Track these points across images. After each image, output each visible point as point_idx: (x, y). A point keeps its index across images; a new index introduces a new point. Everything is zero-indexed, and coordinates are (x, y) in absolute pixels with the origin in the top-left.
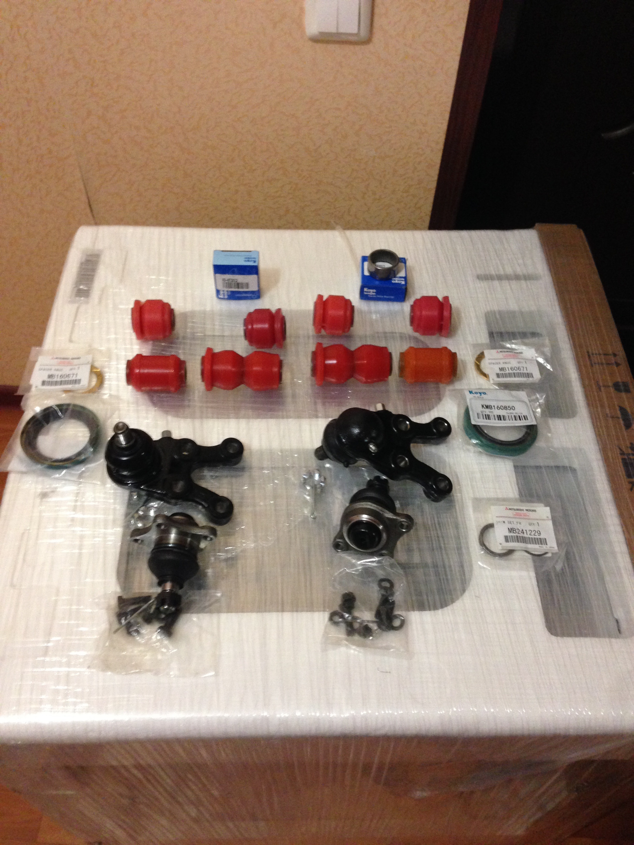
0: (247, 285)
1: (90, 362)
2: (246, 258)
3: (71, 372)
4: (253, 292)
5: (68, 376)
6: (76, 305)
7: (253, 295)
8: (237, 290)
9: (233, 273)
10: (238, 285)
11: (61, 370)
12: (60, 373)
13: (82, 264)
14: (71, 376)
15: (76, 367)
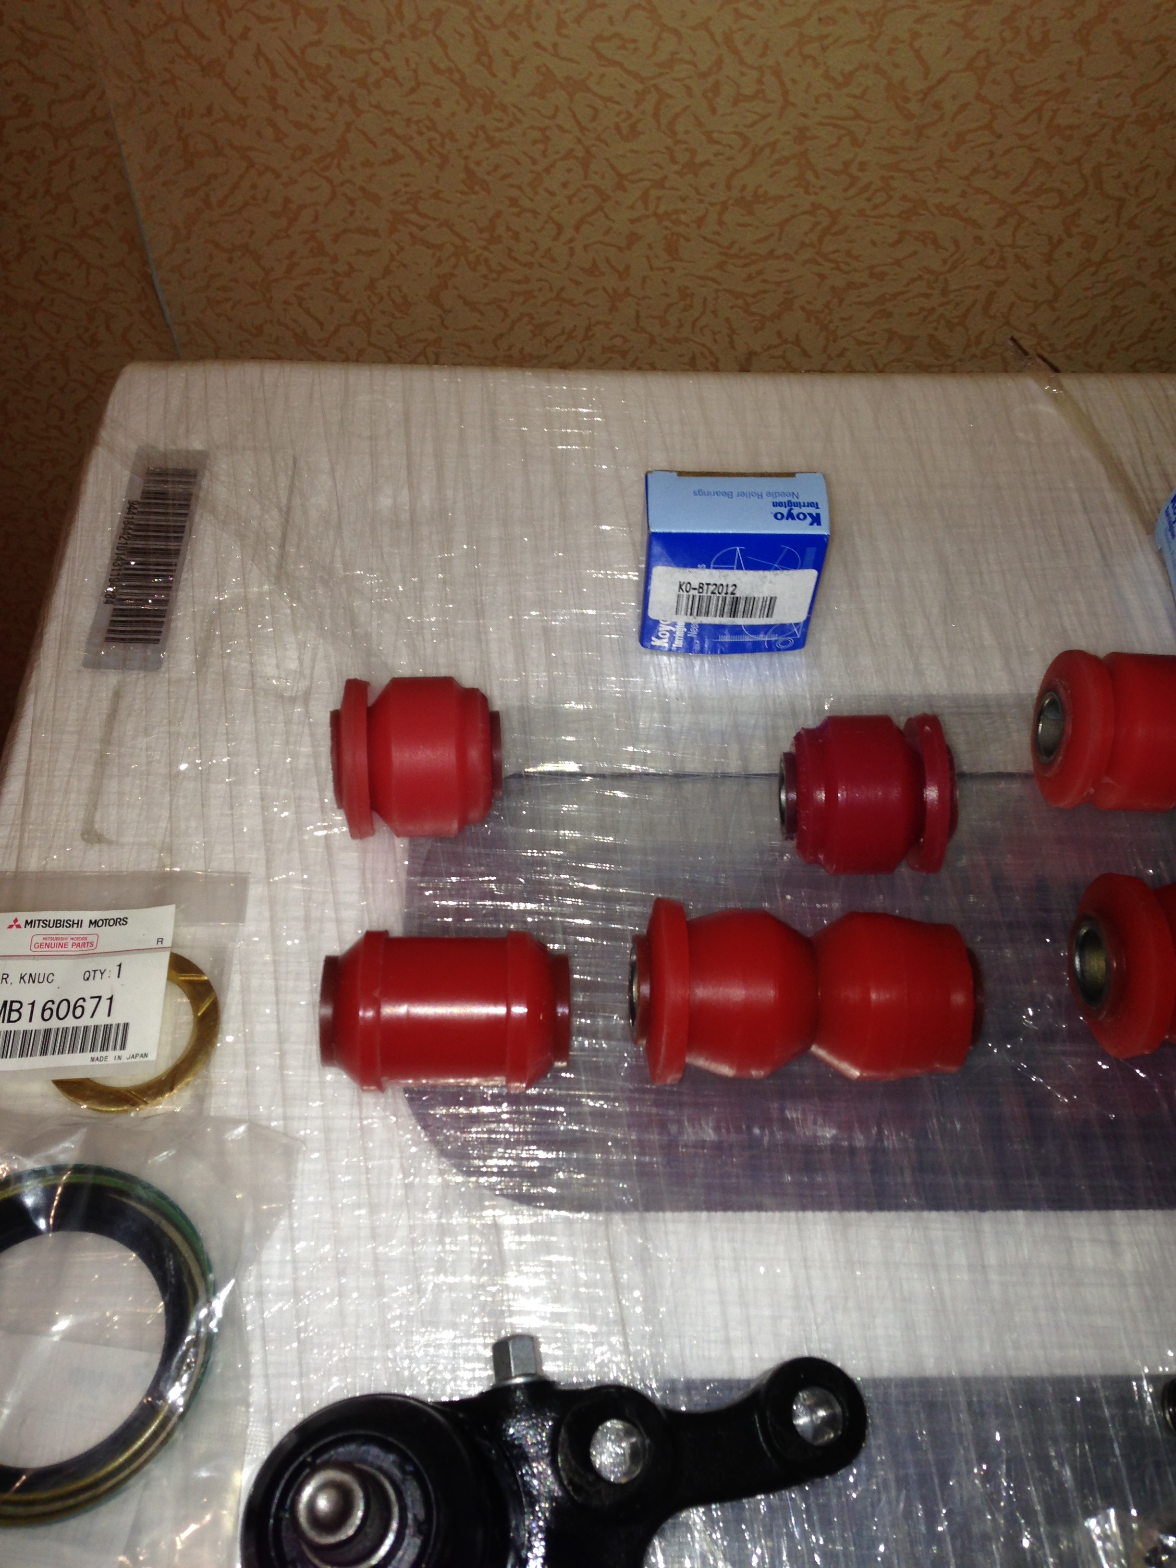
0: (770, 604)
1: (168, 943)
2: (780, 504)
3: (90, 989)
4: (781, 629)
5: (76, 1008)
6: (112, 679)
7: (782, 639)
8: (726, 620)
9: (726, 562)
10: (734, 606)
11: (48, 978)
12: (40, 994)
13: (131, 506)
14: (90, 1005)
15: (110, 964)
